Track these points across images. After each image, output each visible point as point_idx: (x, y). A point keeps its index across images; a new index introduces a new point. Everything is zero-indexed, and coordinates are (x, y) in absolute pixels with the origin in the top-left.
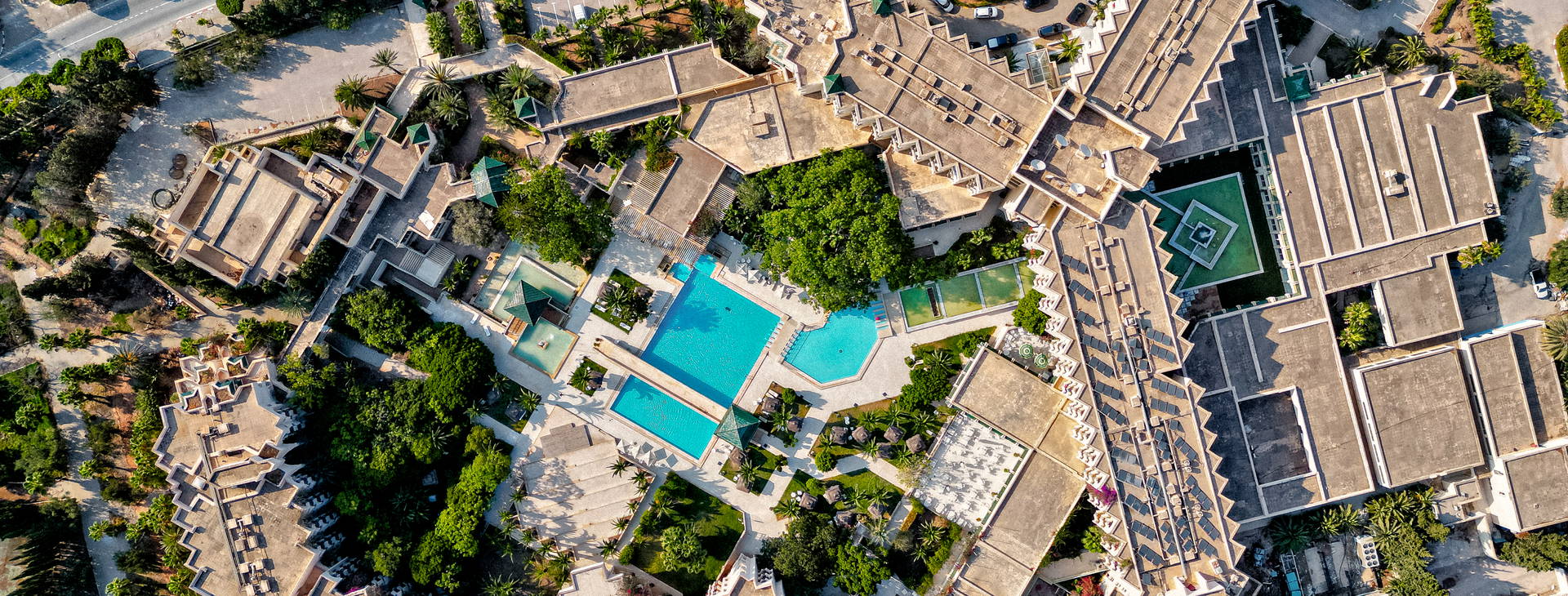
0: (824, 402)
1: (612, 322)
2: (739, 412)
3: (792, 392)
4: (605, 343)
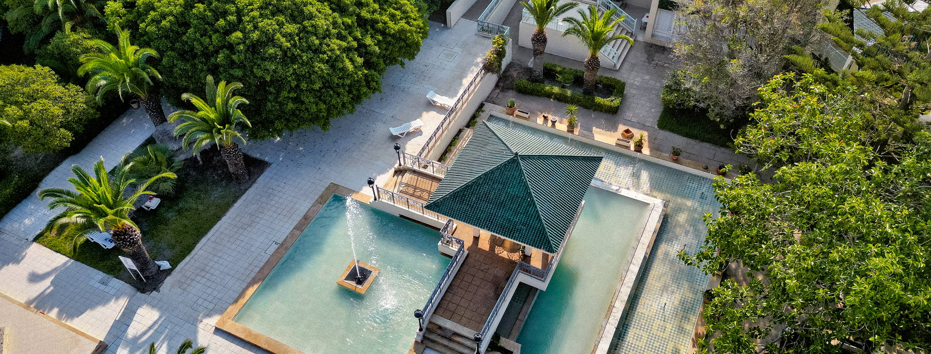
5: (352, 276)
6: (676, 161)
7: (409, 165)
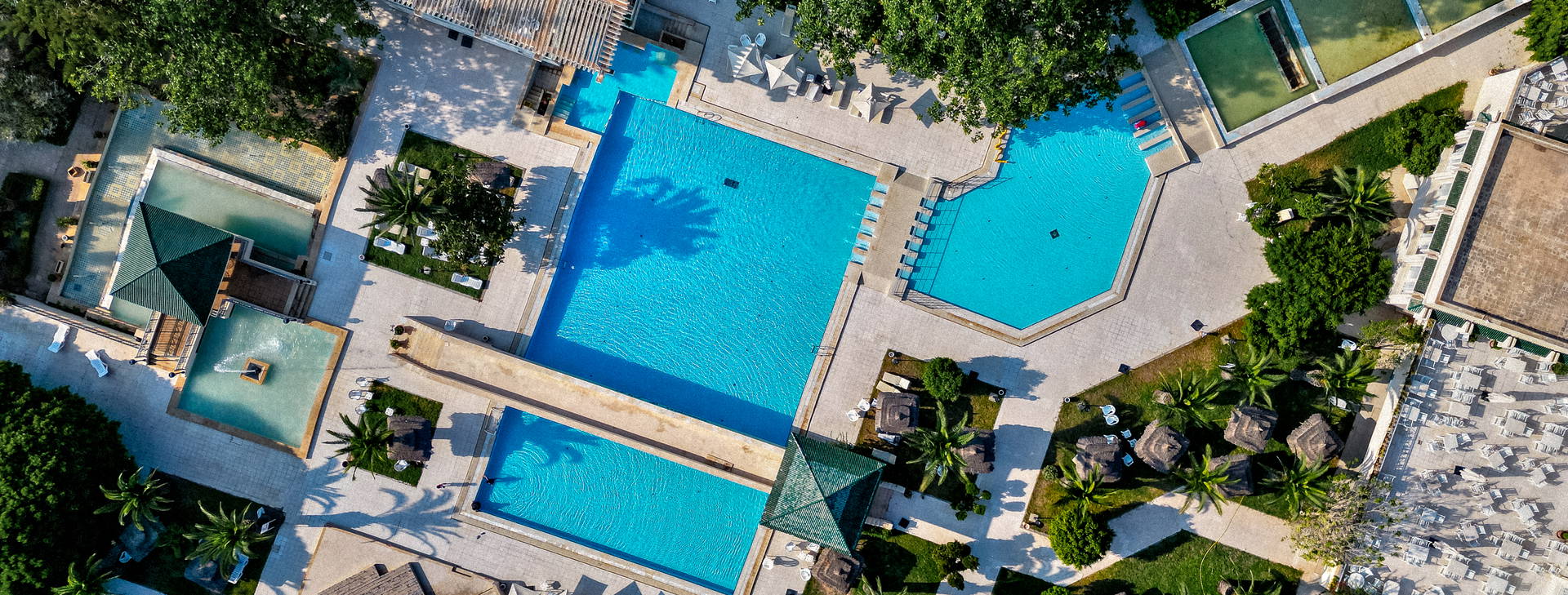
0: (1036, 377)
1: (431, 278)
2: (816, 450)
3: (946, 366)
4: (423, 339)
5: (255, 376)
6: (107, 135)
7: (145, 353)
